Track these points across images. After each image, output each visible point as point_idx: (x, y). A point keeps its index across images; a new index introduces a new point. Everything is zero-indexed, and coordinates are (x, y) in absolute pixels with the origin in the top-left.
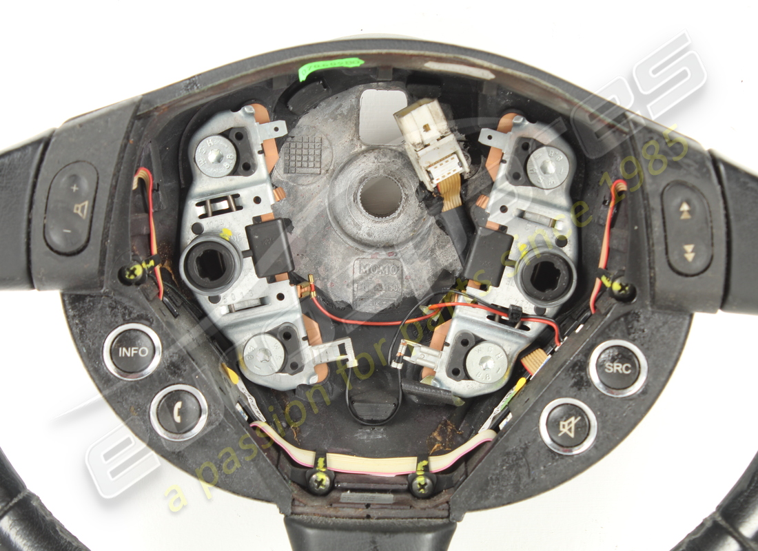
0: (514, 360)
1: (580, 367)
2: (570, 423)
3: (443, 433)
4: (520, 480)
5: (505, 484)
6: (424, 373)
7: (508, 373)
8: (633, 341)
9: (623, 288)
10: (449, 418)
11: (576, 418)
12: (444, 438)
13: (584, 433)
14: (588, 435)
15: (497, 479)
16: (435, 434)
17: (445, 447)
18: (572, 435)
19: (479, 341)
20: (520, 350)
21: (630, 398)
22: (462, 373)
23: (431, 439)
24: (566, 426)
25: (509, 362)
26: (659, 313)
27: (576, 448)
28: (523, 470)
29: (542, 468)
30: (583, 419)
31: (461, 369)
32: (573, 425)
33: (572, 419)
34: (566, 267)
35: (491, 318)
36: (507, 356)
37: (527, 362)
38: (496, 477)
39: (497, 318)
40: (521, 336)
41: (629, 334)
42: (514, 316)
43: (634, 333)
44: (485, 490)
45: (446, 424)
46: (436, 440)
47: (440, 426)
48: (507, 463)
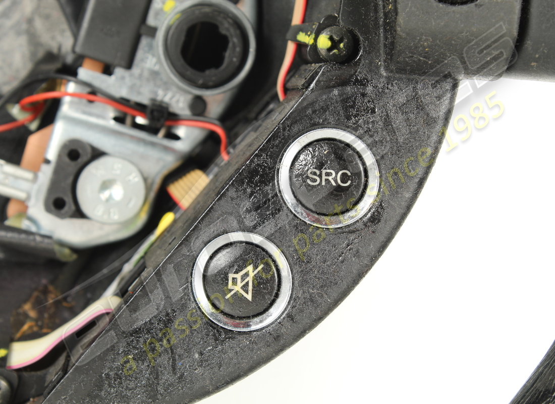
0: (156, 187)
1: (262, 176)
2: (247, 275)
3: (39, 305)
4: (157, 378)
5: (132, 385)
6: (12, 209)
7: (147, 208)
8: (353, 129)
9: (334, 44)
10: (52, 282)
11: (256, 267)
12: (41, 312)
13: (270, 293)
14: (277, 296)
15: (118, 377)
16: (27, 307)
17: (41, 327)
18: (249, 297)
19: (97, 154)
20: (165, 172)
21: (350, 230)
22: (70, 207)
23: (18, 314)
24: (239, 280)
25: (148, 189)
26: (400, 79)
27: (256, 319)
28: (164, 360)
29: (197, 356)
30: (267, 268)
31: (68, 199)
32: (250, 279)
33: (250, 268)
34: (238, 32)
35: (120, 120)
36: (145, 180)
37: (177, 190)
38: (116, 374)
39: (129, 120)
40: (166, 149)
41: (348, 118)
42: (156, 114)
43: (355, 116)
44: (97, 396)
45: (45, 292)
46: (26, 316)
47: (36, 294)
48: (135, 348)
